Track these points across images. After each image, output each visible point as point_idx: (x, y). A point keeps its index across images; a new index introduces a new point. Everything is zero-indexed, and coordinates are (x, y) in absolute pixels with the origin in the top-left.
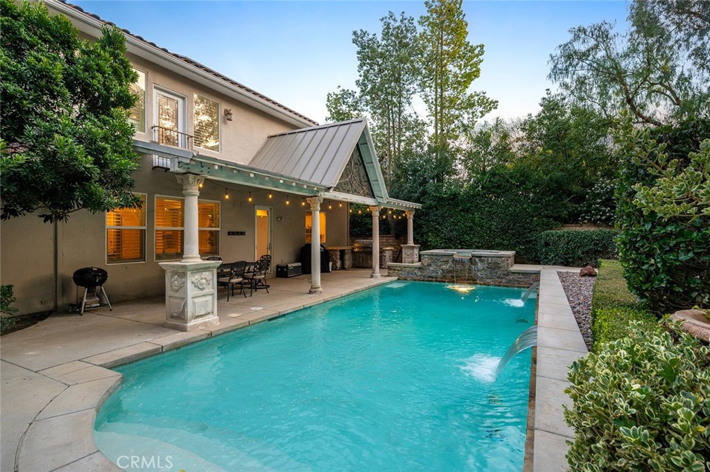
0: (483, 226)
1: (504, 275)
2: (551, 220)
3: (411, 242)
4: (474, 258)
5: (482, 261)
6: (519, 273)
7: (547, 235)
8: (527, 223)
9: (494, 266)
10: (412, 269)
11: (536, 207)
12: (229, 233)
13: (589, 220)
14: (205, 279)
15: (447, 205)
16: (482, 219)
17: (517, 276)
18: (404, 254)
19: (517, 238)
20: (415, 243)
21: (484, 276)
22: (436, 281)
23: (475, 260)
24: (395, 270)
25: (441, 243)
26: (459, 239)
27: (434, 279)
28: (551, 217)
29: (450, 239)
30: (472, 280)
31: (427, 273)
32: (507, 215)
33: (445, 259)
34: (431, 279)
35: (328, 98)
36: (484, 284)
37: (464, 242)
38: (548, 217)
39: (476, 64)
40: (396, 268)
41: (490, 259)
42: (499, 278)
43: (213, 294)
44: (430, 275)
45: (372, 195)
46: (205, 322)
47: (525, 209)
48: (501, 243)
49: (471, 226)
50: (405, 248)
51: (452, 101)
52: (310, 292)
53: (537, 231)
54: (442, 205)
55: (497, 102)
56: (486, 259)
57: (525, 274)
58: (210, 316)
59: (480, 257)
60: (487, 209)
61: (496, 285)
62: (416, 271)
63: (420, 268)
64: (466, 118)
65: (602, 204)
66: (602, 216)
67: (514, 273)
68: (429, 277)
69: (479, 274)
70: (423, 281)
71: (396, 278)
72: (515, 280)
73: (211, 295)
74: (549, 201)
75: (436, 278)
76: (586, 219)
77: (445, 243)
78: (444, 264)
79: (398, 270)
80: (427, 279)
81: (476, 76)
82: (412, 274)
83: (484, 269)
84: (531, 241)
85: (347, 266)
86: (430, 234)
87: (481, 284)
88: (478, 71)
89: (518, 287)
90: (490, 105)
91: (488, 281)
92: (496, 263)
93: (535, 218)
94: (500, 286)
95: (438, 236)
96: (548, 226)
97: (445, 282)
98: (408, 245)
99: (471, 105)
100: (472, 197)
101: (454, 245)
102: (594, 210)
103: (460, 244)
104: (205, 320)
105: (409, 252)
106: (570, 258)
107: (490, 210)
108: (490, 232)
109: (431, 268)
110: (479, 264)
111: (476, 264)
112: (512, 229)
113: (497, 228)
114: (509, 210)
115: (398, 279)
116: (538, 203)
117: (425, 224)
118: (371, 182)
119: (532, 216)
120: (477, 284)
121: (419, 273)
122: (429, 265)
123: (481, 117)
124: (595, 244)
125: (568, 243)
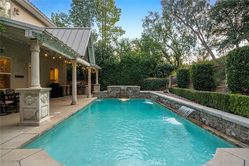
0: (124, 77)
1: (138, 94)
2: (146, 75)
3: (97, 83)
4: (128, 88)
5: (131, 89)
6: (143, 93)
7: (147, 81)
8: (139, 76)
9: (135, 91)
10: (104, 94)
11: (142, 71)
12: (16, 76)
13: (156, 76)
14: (46, 97)
15: (111, 68)
16: (124, 74)
17: (142, 94)
18: (94, 88)
19: (136, 81)
20: (99, 84)
21: (132, 95)
22: (114, 98)
23: (128, 89)
24: (96, 94)
25: (108, 84)
26: (115, 82)
27: (113, 97)
28: (146, 74)
29: (112, 82)
30: (127, 97)
31: (110, 95)
32: (132, 73)
33: (117, 89)
34: (111, 97)
35: (52, 15)
36: (132, 98)
37: (117, 83)
38: (145, 74)
39: (119, 16)
40: (97, 93)
41: (134, 88)
42: (136, 95)
43: (48, 105)
44: (111, 95)
45: (89, 61)
46: (46, 120)
47: (138, 71)
48: (130, 83)
49: (120, 77)
50: (95, 85)
51: (109, 28)
52: (72, 104)
53: (142, 79)
54: (109, 68)
55: (125, 32)
56: (132, 89)
57: (145, 93)
58: (47, 117)
59: (130, 88)
60: (126, 71)
61: (136, 98)
62: (105, 94)
63: (107, 93)
64: (114, 36)
65: (160, 71)
66: (160, 74)
67: (141, 93)
68: (111, 96)
69: (130, 94)
70: (108, 98)
71: (97, 98)
72: (142, 96)
73: (47, 106)
74: (146, 69)
75: (114, 96)
76: (155, 75)
77: (110, 83)
78: (117, 91)
79: (98, 94)
80: (110, 97)
81: (118, 20)
82: (104, 95)
83: (131, 92)
84: (140, 82)
85: (68, 94)
86: (104, 80)
87: (130, 98)
88: (119, 18)
89: (143, 98)
90: (122, 32)
91: (133, 96)
92: (136, 90)
93: (142, 75)
94: (137, 98)
95: (107, 80)
96: (145, 77)
97: (117, 98)
98: (96, 84)
99: (117, 31)
100: (120, 66)
101: (113, 84)
102: (158, 72)
103: (115, 84)
104: (46, 119)
105: (97, 87)
106: (154, 88)
107: (127, 71)
108: (126, 79)
109: (112, 93)
110: (130, 90)
111: (128, 90)
112: (134, 78)
113: (129, 78)
114: (133, 71)
115: (98, 98)
116: (143, 69)
117: (102, 76)
118: (89, 56)
119: (141, 74)
120: (129, 98)
121: (107, 95)
122: (111, 92)
123: (120, 36)
124: (163, 83)
125: (154, 83)
